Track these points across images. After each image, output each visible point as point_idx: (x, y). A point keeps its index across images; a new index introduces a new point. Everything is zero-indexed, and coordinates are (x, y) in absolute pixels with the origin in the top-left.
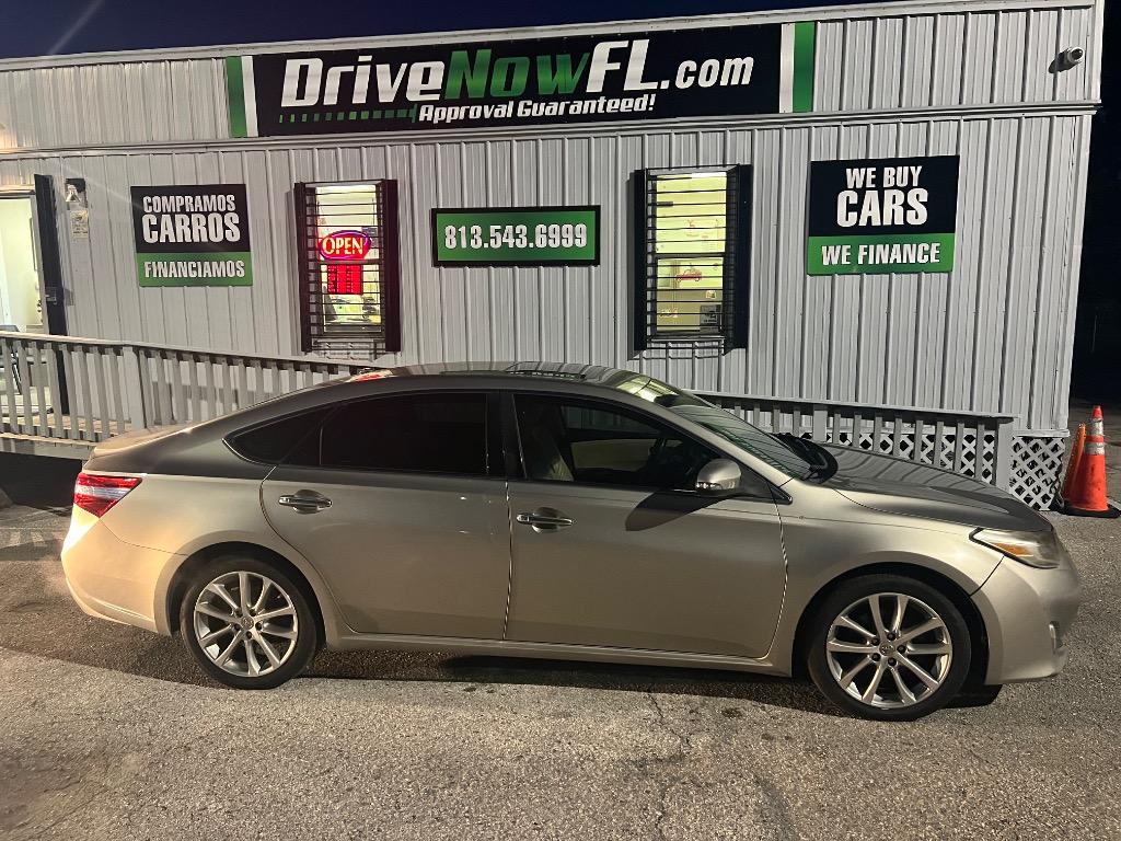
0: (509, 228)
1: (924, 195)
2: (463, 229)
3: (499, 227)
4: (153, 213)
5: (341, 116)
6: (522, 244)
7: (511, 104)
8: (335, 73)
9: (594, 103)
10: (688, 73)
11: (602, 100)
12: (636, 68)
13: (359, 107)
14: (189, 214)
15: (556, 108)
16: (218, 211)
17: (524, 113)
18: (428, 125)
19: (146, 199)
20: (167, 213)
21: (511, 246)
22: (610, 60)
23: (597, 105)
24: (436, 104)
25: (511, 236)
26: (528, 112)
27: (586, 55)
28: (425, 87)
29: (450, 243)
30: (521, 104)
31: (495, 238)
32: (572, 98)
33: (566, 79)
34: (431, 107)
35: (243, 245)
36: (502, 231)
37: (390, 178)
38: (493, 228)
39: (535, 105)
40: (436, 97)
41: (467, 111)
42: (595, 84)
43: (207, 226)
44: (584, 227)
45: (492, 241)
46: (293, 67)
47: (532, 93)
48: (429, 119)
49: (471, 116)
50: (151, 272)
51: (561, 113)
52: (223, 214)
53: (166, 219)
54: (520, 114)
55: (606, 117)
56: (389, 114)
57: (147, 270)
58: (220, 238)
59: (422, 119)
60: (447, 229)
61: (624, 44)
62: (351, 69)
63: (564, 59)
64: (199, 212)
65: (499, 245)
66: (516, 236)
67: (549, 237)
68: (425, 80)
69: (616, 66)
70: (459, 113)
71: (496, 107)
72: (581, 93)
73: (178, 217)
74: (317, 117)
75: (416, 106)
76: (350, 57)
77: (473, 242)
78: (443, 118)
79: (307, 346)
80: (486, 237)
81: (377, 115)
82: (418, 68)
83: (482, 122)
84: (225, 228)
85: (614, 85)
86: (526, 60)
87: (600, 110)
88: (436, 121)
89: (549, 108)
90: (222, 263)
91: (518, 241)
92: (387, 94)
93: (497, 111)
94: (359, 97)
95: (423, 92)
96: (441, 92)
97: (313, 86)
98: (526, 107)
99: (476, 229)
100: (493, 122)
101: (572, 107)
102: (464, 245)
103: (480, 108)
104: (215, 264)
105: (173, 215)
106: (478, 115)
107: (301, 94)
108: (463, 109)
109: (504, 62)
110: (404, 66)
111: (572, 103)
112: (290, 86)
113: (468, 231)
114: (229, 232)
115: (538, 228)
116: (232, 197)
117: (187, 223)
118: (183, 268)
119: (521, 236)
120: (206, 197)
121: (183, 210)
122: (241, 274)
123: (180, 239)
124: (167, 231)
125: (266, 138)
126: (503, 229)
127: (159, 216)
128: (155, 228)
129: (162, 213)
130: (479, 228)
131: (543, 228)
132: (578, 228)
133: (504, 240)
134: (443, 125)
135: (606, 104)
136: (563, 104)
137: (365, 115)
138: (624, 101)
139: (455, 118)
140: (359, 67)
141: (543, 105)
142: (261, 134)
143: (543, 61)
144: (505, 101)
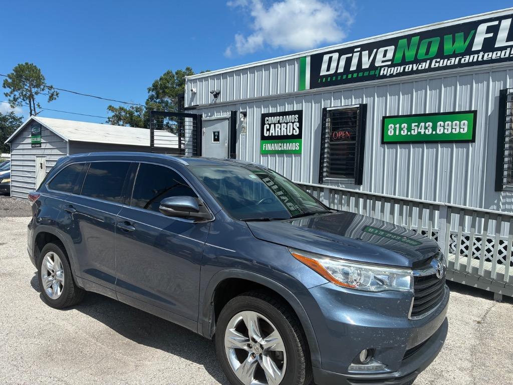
0: (423, 124)
2: (398, 126)
3: (417, 124)
4: (268, 124)
5: (344, 77)
6: (429, 132)
7: (428, 62)
8: (344, 57)
9: (476, 56)
11: (481, 54)
12: (503, 34)
13: (353, 72)
14: (281, 124)
15: (454, 61)
16: (292, 122)
17: (435, 65)
18: (384, 77)
19: (267, 118)
20: (273, 124)
21: (422, 133)
22: (487, 32)
23: (478, 56)
24: (389, 66)
25: (423, 128)
26: (437, 65)
27: (473, 32)
28: (385, 59)
29: (390, 133)
30: (434, 61)
31: (414, 130)
32: (463, 55)
33: (460, 45)
34: (386, 68)
35: (299, 136)
36: (418, 126)
37: (364, 103)
38: (413, 125)
39: (442, 61)
40: (389, 63)
41: (404, 68)
42: (478, 45)
43: (287, 129)
44: (466, 122)
45: (413, 131)
46: (326, 58)
47: (441, 55)
48: (385, 74)
49: (406, 70)
50: (265, 148)
51: (456, 63)
52: (293, 123)
53: (272, 126)
54: (433, 66)
55: (484, 62)
56: (366, 74)
57: (264, 147)
58: (291, 134)
59: (381, 74)
60: (390, 126)
61: (496, 23)
62: (351, 55)
63: (460, 36)
64: (284, 123)
65: (416, 133)
66: (426, 128)
67: (444, 128)
68: (385, 56)
69: (491, 35)
70: (400, 69)
71: (420, 64)
72: (469, 51)
73: (277, 125)
74: (334, 79)
75: (379, 68)
76: (351, 50)
77: (402, 132)
78: (392, 72)
79: (321, 181)
80: (409, 129)
81: (361, 74)
82: (382, 50)
83: (412, 72)
84: (294, 129)
85: (489, 45)
86: (438, 39)
87: (480, 59)
88: (388, 75)
89: (449, 62)
90: (291, 144)
91: (427, 131)
92: (366, 65)
93: (420, 66)
94: (353, 68)
95: (383, 62)
96: (392, 60)
97: (334, 65)
98: (436, 62)
99: (405, 125)
100: (418, 72)
101: (463, 60)
102: (397, 133)
103: (411, 66)
104: (288, 144)
105: (275, 124)
106: (410, 69)
107: (328, 70)
108: (402, 67)
109: (425, 42)
110: (375, 50)
111: (463, 57)
112: (324, 66)
113: (400, 126)
114: (294, 131)
115: (439, 124)
116: (297, 116)
117: (279, 128)
118: (277, 146)
119: (428, 128)
120: (287, 116)
121: (279, 122)
122: (298, 148)
123: (276, 135)
124: (272, 131)
125: (313, 90)
126: (419, 124)
127: (270, 125)
128: (268, 130)
129: (271, 124)
130: (406, 125)
131: (442, 123)
132: (462, 122)
133: (419, 130)
134: (391, 76)
135: (483, 56)
136: (458, 59)
137: (355, 75)
138: (495, 53)
139: (398, 72)
140: (354, 54)
141: (446, 60)
142: (311, 88)
143: (448, 38)
144: (425, 61)
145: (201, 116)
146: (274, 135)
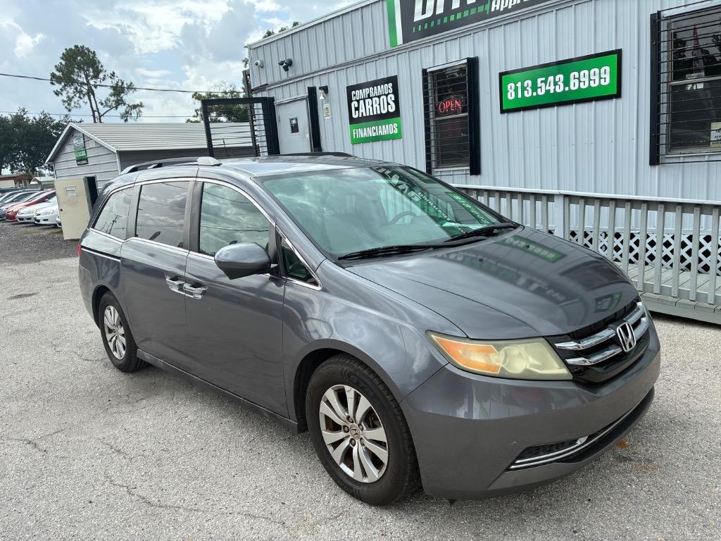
0: (551, 78)
2: (519, 85)
3: (544, 79)
4: (356, 100)
5: (445, 20)
6: (560, 89)
13: (456, 11)
14: (371, 98)
16: (385, 95)
18: (497, 13)
19: (353, 93)
20: (362, 99)
21: (552, 91)
25: (552, 84)
29: (511, 96)
31: (541, 87)
35: (397, 113)
36: (545, 82)
37: (473, 56)
38: (539, 80)
43: (379, 104)
44: (607, 68)
45: (539, 90)
48: (498, 8)
50: (356, 135)
52: (387, 95)
53: (362, 102)
56: (473, 11)
57: (354, 133)
58: (385, 111)
59: (493, 10)
60: (509, 86)
64: (376, 96)
65: (544, 92)
66: (556, 84)
67: (580, 81)
73: (367, 101)
74: (433, 24)
75: (489, 2)
77: (526, 92)
78: (506, 5)
80: (535, 88)
81: (466, 13)
84: (388, 104)
88: (502, 10)
90: (387, 126)
91: (557, 87)
94: (456, 5)
97: (430, 3)
99: (528, 83)
102: (520, 96)
104: (384, 126)
105: (364, 99)
107: (424, 12)
112: (418, 8)
113: (522, 85)
114: (389, 106)
115: (572, 75)
116: (390, 84)
117: (371, 104)
118: (369, 131)
119: (559, 83)
120: (379, 87)
121: (369, 97)
122: (396, 132)
123: (368, 114)
124: (362, 110)
125: (407, 44)
126: (547, 79)
127: (358, 101)
128: (357, 109)
129: (360, 100)
130: (530, 82)
131: (576, 74)
132: (603, 69)
133: (548, 88)
134: (506, 10)
137: (459, 15)
139: (514, 4)
142: (404, 42)
145: (273, 99)
146: (364, 115)
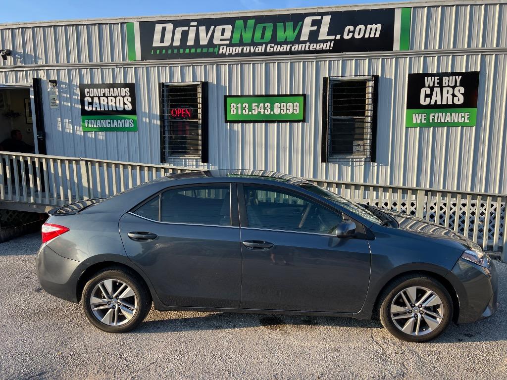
0: (262, 105)
1: (462, 90)
2: (239, 105)
4: (90, 96)
5: (181, 51)
6: (268, 112)
7: (264, 45)
8: (179, 30)
9: (304, 45)
10: (349, 32)
11: (308, 44)
12: (324, 29)
13: (190, 47)
14: (107, 97)
15: (286, 48)
16: (121, 96)
17: (270, 50)
18: (223, 55)
19: (87, 90)
20: (96, 96)
21: (262, 113)
22: (312, 25)
23: (306, 46)
24: (227, 45)
25: (262, 108)
27: (300, 23)
28: (223, 37)
29: (233, 112)
30: (269, 46)
31: (255, 109)
32: (293, 43)
33: (290, 34)
34: (225, 47)
35: (133, 112)
36: (258, 106)
37: (204, 80)
38: (254, 105)
39: (276, 46)
40: (228, 42)
41: (243, 49)
42: (304, 37)
43: (116, 103)
44: (298, 104)
45: (253, 111)
46: (158, 27)
47: (274, 40)
48: (224, 53)
49: (244, 51)
50: (88, 124)
51: (288, 50)
52: (123, 97)
53: (96, 99)
54: (268, 50)
55: (310, 52)
56: (205, 50)
57: (86, 123)
58: (122, 109)
59: (220, 52)
60: (232, 105)
61: (319, 18)
62: (186, 28)
63: (290, 25)
64: (112, 96)
65: (256, 112)
66: (265, 109)
67: (281, 109)
68: (223, 34)
69: (315, 28)
70: (239, 50)
71: (256, 47)
72: (297, 41)
73: (102, 99)
74: (170, 51)
75: (218, 46)
76: (186, 23)
77: (244, 111)
78: (231, 52)
79: (163, 160)
80: (250, 109)
81: (199, 50)
82: (219, 28)
83: (250, 54)
84: (125, 104)
85: (314, 37)
86: (272, 25)
87: (307, 49)
88: (227, 54)
89: (282, 48)
90: (123, 120)
91: (266, 111)
92: (204, 41)
93: (257, 49)
94: (191, 42)
95: (221, 40)
96: (231, 40)
97: (168, 36)
98: (271, 47)
100: (255, 54)
101: (293, 48)
102: (240, 113)
103: (248, 48)
104: (119, 121)
105: (99, 97)
106: (248, 51)
107: (162, 41)
108: (241, 48)
109: (260, 26)
110: (212, 27)
111: (293, 46)
112: (157, 37)
113: (242, 106)
114: (126, 106)
115: (275, 104)
116: (128, 89)
117: (105, 102)
118: (104, 123)
119: (267, 108)
120: (115, 89)
121: (104, 95)
122: (132, 126)
123: (103, 109)
124: (96, 105)
125: (145, 61)
127: (92, 98)
128: (90, 104)
129: (94, 96)
130: (247, 105)
131: (279, 104)
132: (295, 104)
133: (259, 110)
134: (230, 55)
135: (309, 46)
136: (289, 46)
137: (193, 51)
138: (318, 44)
139: (237, 52)
140: (191, 28)
141: (279, 46)
142: (142, 59)
143: (280, 25)
144: (261, 44)
146: (98, 109)
